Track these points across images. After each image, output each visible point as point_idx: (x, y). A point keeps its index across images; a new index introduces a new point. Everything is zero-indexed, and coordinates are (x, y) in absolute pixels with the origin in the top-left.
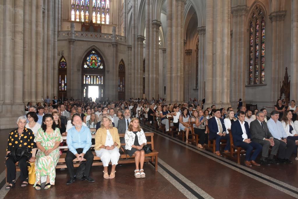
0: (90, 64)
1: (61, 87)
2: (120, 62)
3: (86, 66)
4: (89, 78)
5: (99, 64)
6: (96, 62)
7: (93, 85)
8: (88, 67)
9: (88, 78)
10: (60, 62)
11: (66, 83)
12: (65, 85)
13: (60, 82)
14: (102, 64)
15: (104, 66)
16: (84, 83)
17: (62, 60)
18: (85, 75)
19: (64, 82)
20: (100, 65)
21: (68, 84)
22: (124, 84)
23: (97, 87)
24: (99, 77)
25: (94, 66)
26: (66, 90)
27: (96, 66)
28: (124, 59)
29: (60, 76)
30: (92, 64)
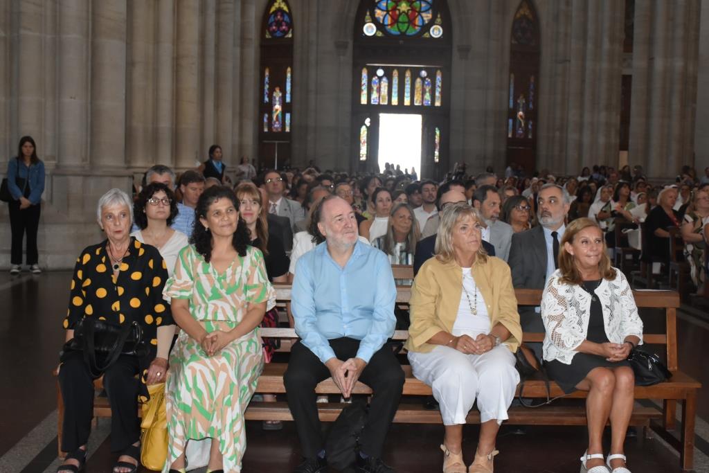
0: (388, 21)
1: (270, 119)
2: (520, 7)
3: (370, 30)
4: (385, 79)
5: (427, 16)
6: (413, 9)
7: (401, 109)
8: (380, 34)
9: (380, 78)
10: (266, 15)
11: (288, 100)
12: (286, 108)
13: (267, 99)
14: (439, 20)
15: (447, 27)
16: (364, 101)
17: (276, 5)
18: (368, 68)
19: (284, 97)
20: (432, 23)
21: (296, 107)
22: (531, 106)
23: (418, 119)
24: (424, 73)
25: (404, 27)
26: (288, 130)
27: (415, 25)
29: (267, 73)
30: (395, 21)
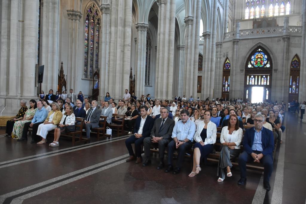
0: (255, 63)
1: (225, 88)
2: (294, 58)
3: (250, 66)
5: (266, 62)
6: (262, 60)
7: (258, 85)
8: (252, 67)
9: (252, 78)
10: (225, 64)
11: (229, 84)
12: (228, 86)
13: (224, 84)
14: (269, 63)
15: (271, 64)
16: (248, 84)
17: (227, 61)
18: (249, 75)
19: (228, 83)
20: (267, 63)
21: (230, 86)
22: (297, 84)
23: (262, 88)
24: (264, 77)
25: (259, 65)
26: (229, 91)
27: (262, 64)
28: (299, 54)
29: (224, 78)
30: (257, 63)
